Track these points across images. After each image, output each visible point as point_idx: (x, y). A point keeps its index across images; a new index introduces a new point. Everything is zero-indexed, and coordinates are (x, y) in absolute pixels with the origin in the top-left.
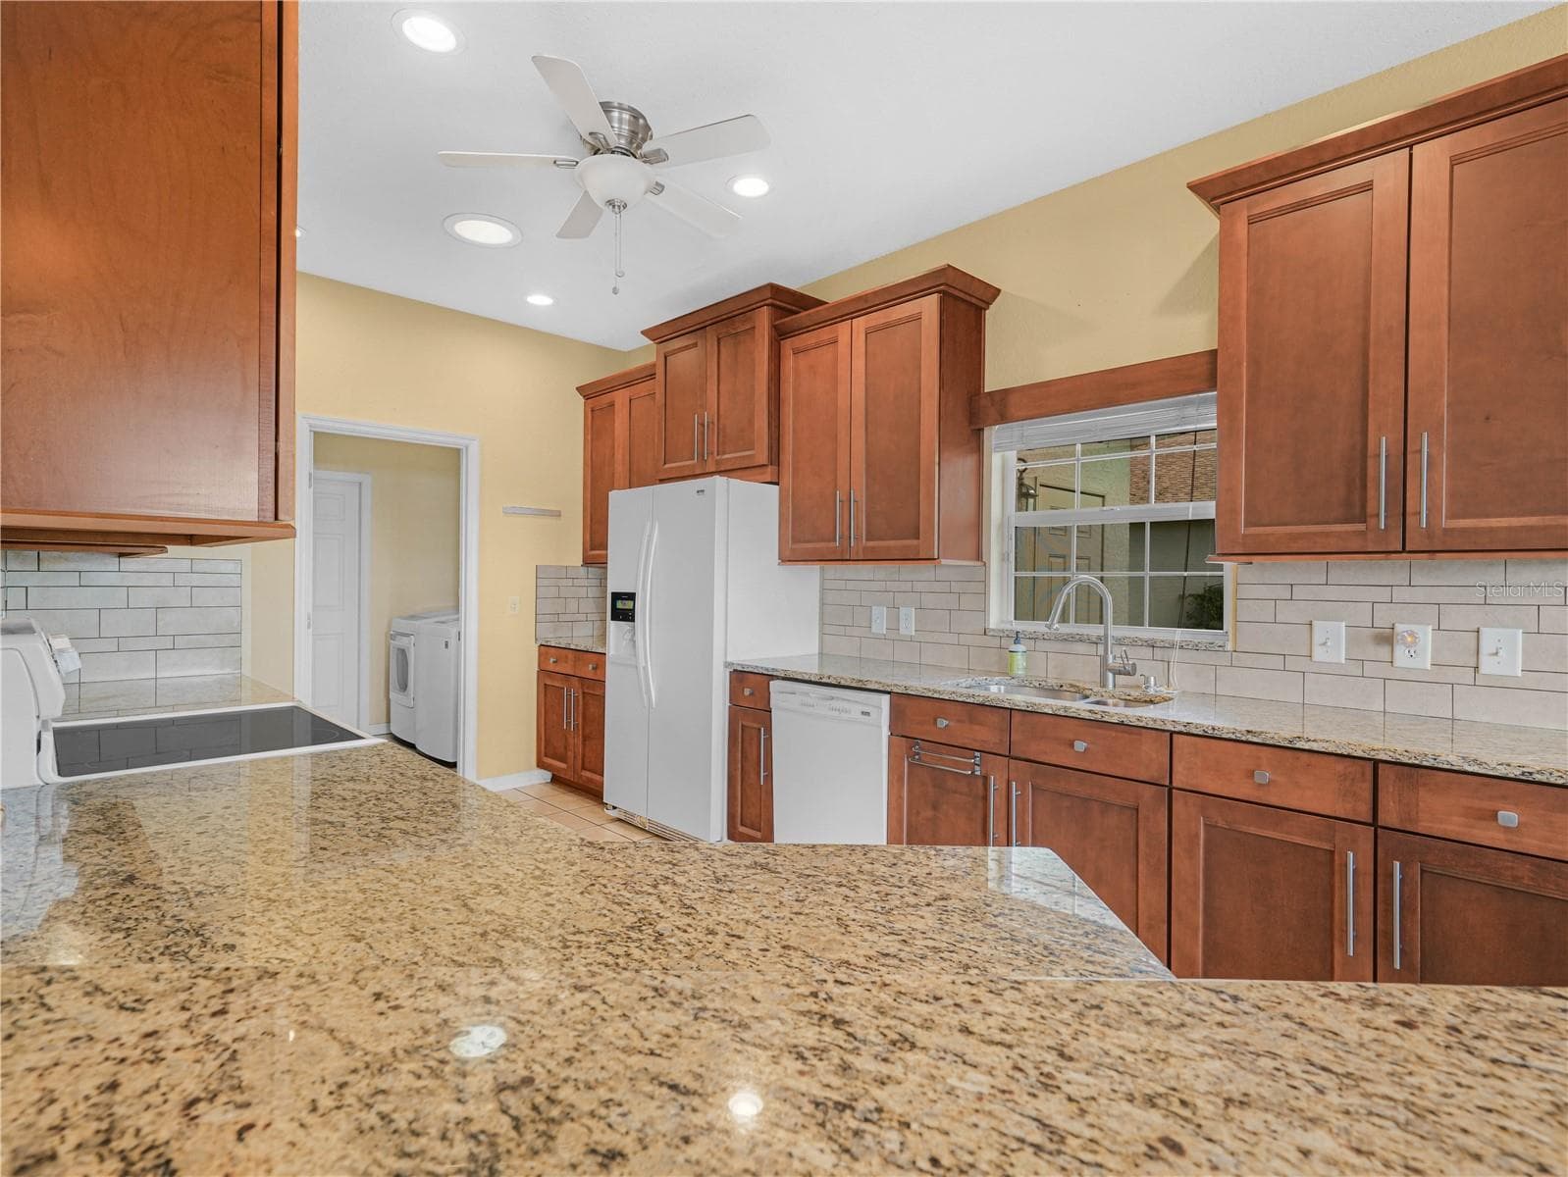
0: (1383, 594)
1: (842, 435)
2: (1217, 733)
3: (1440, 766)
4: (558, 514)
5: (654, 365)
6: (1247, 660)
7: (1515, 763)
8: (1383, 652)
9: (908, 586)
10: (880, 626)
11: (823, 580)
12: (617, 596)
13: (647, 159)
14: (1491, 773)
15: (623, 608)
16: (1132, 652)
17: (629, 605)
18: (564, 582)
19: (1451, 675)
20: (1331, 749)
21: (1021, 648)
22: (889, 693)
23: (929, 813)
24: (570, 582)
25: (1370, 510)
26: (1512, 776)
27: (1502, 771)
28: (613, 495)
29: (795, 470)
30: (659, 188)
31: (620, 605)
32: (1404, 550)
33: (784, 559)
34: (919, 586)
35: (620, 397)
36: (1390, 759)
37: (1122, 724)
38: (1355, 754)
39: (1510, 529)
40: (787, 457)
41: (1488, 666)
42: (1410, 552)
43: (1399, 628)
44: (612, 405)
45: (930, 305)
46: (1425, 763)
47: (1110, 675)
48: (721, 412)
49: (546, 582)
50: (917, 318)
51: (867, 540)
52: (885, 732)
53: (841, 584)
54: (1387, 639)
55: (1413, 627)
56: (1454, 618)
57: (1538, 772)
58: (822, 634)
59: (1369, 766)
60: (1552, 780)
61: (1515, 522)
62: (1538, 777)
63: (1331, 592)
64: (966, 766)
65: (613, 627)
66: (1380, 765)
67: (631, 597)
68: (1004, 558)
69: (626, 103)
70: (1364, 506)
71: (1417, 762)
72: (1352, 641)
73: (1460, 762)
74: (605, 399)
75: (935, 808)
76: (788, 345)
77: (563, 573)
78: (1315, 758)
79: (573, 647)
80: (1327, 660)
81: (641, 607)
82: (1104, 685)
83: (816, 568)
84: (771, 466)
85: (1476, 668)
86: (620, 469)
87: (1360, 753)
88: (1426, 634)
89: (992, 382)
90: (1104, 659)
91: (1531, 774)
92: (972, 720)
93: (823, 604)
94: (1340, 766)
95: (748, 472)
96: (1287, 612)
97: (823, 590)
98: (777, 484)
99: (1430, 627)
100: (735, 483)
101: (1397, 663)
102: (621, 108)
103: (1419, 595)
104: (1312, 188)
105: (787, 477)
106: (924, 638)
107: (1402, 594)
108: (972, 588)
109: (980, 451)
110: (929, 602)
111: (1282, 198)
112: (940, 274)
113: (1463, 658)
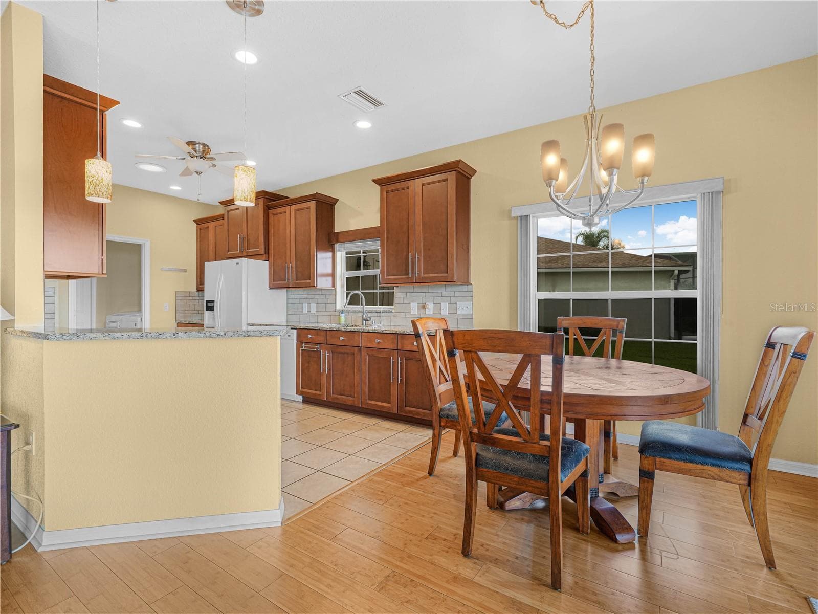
1: (288, 245)
2: (369, 331)
4: (185, 271)
5: (224, 215)
6: (398, 315)
8: (424, 311)
9: (313, 296)
10: (305, 311)
11: (287, 295)
12: (208, 302)
13: (209, 159)
15: (210, 306)
16: (369, 315)
17: (212, 305)
18: (189, 298)
19: (436, 315)
20: (390, 332)
21: (343, 315)
22: (296, 329)
23: (307, 365)
24: (191, 298)
25: (409, 272)
28: (206, 263)
29: (274, 256)
30: (214, 166)
31: (209, 305)
32: (415, 282)
33: (271, 288)
34: (317, 296)
35: (211, 225)
37: (351, 331)
38: (394, 333)
39: (433, 277)
40: (271, 252)
41: (442, 312)
43: (427, 303)
44: (208, 227)
45: (312, 204)
47: (364, 321)
48: (248, 234)
49: (180, 298)
50: (309, 208)
51: (296, 280)
52: (295, 341)
53: (293, 296)
54: (424, 307)
55: (429, 304)
56: (436, 300)
58: (287, 314)
59: (396, 335)
61: (436, 275)
63: (415, 295)
64: (316, 348)
65: (207, 313)
66: (398, 335)
67: (213, 302)
68: (342, 286)
69: (201, 142)
71: (403, 333)
74: (206, 225)
75: (309, 363)
76: (271, 212)
77: (189, 294)
78: (388, 335)
79: (191, 322)
80: (413, 313)
81: (217, 305)
82: (363, 324)
83: (285, 290)
84: (266, 254)
85: (440, 313)
86: (212, 254)
88: (431, 305)
89: (337, 229)
90: (363, 316)
92: (317, 335)
93: (287, 303)
94: (392, 336)
95: (256, 256)
96: (405, 301)
97: (287, 299)
98: (268, 261)
99: (432, 303)
100: (251, 261)
101: (427, 313)
102: (199, 143)
103: (430, 294)
104: (398, 186)
105: (271, 258)
106: (318, 313)
107: (427, 295)
108: (331, 296)
109: (333, 251)
110: (320, 301)
111: (392, 187)
112: (315, 195)
113: (438, 310)
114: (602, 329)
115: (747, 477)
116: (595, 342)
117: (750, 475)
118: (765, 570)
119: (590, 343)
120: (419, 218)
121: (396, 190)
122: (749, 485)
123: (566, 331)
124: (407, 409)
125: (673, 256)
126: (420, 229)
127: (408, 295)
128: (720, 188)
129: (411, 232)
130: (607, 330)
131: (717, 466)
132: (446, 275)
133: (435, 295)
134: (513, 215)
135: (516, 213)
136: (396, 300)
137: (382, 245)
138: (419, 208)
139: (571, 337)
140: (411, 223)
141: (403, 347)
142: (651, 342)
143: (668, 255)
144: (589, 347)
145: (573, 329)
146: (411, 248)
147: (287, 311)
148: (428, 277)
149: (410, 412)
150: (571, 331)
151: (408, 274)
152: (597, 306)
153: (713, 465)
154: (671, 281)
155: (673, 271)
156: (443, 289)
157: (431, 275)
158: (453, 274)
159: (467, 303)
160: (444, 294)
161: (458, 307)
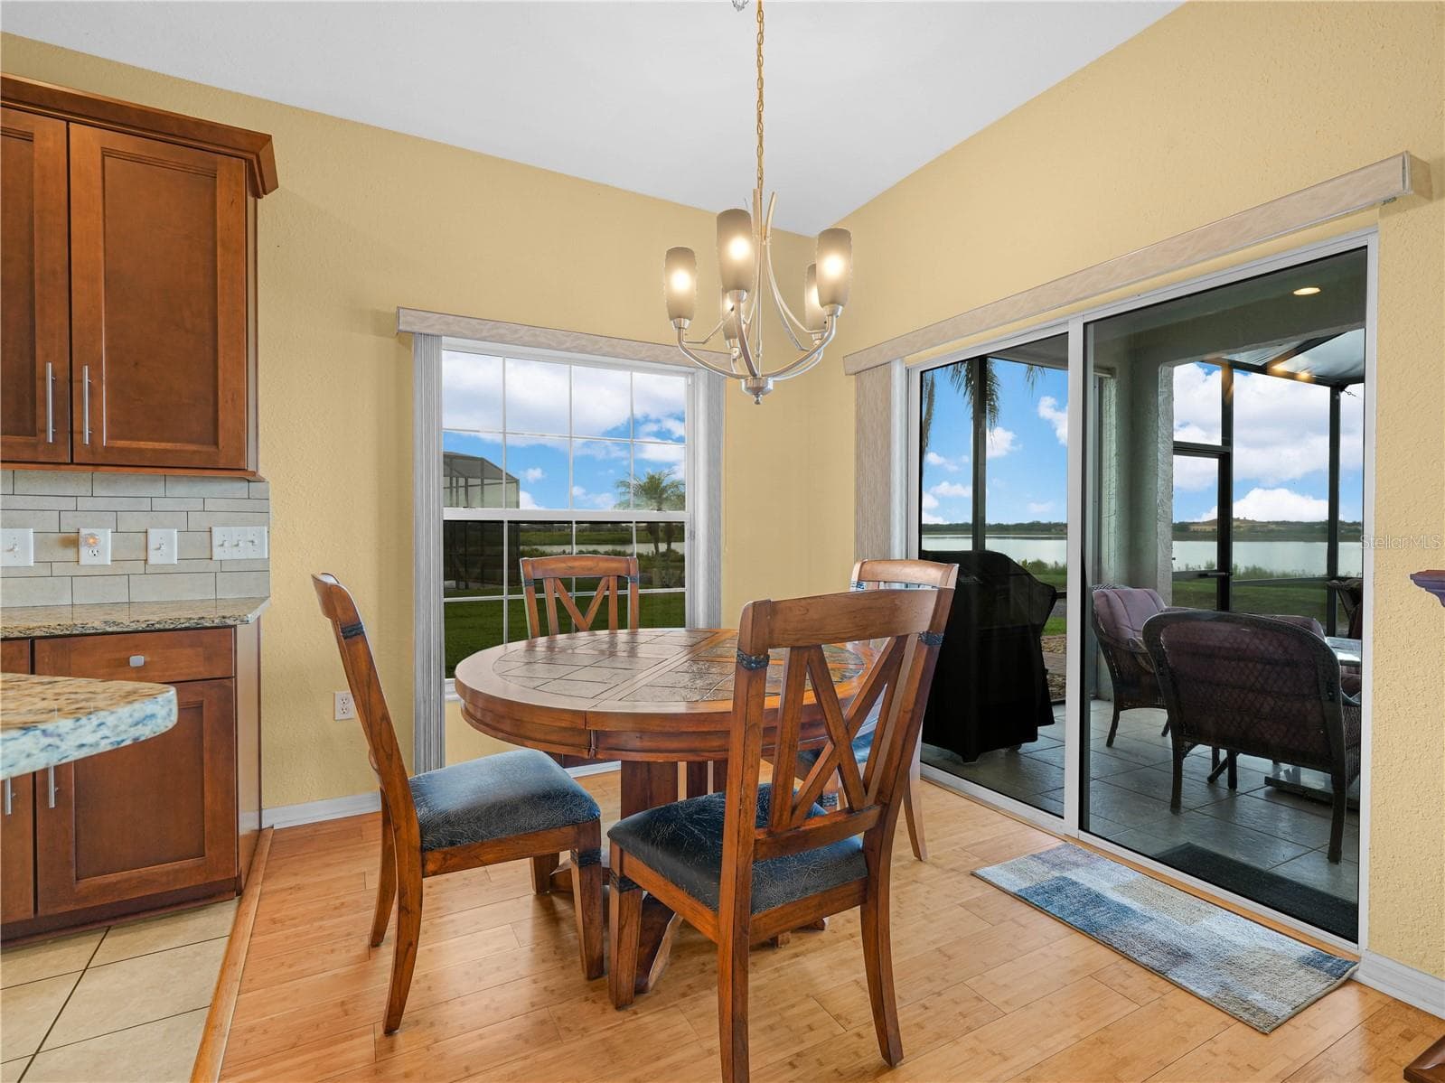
0: (70, 504)
3: (88, 632)
7: (142, 618)
8: (70, 554)
14: (126, 630)
19: (127, 567)
25: (39, 425)
26: (140, 629)
27: (134, 627)
32: (72, 463)
36: (44, 634)
38: (11, 636)
39: (154, 451)
41: (154, 558)
42: (78, 464)
43: (84, 532)
46: (75, 632)
54: (73, 542)
55: (92, 531)
56: (131, 522)
57: (158, 623)
59: (26, 645)
60: (167, 627)
61: (157, 445)
62: (157, 626)
63: (23, 502)
66: (36, 641)
70: (34, 422)
71: (68, 632)
72: (39, 546)
73: (103, 626)
80: (15, 565)
85: (146, 560)
87: (16, 634)
88: (106, 537)
91: (153, 625)
99: (110, 530)
101: (82, 562)
103: (101, 504)
107: (86, 504)
113: (136, 554)
114: (600, 579)
116: (593, 601)
119: (583, 604)
123: (538, 586)
130: (611, 578)
132: (212, 449)
133: (118, 504)
134: (402, 326)
139: (550, 595)
144: (584, 612)
145: (552, 580)
148: (122, 450)
150: (548, 585)
151: (35, 433)
156: (157, 489)
157: (147, 445)
158: (241, 452)
159: (251, 532)
160: (158, 504)
161: (216, 542)
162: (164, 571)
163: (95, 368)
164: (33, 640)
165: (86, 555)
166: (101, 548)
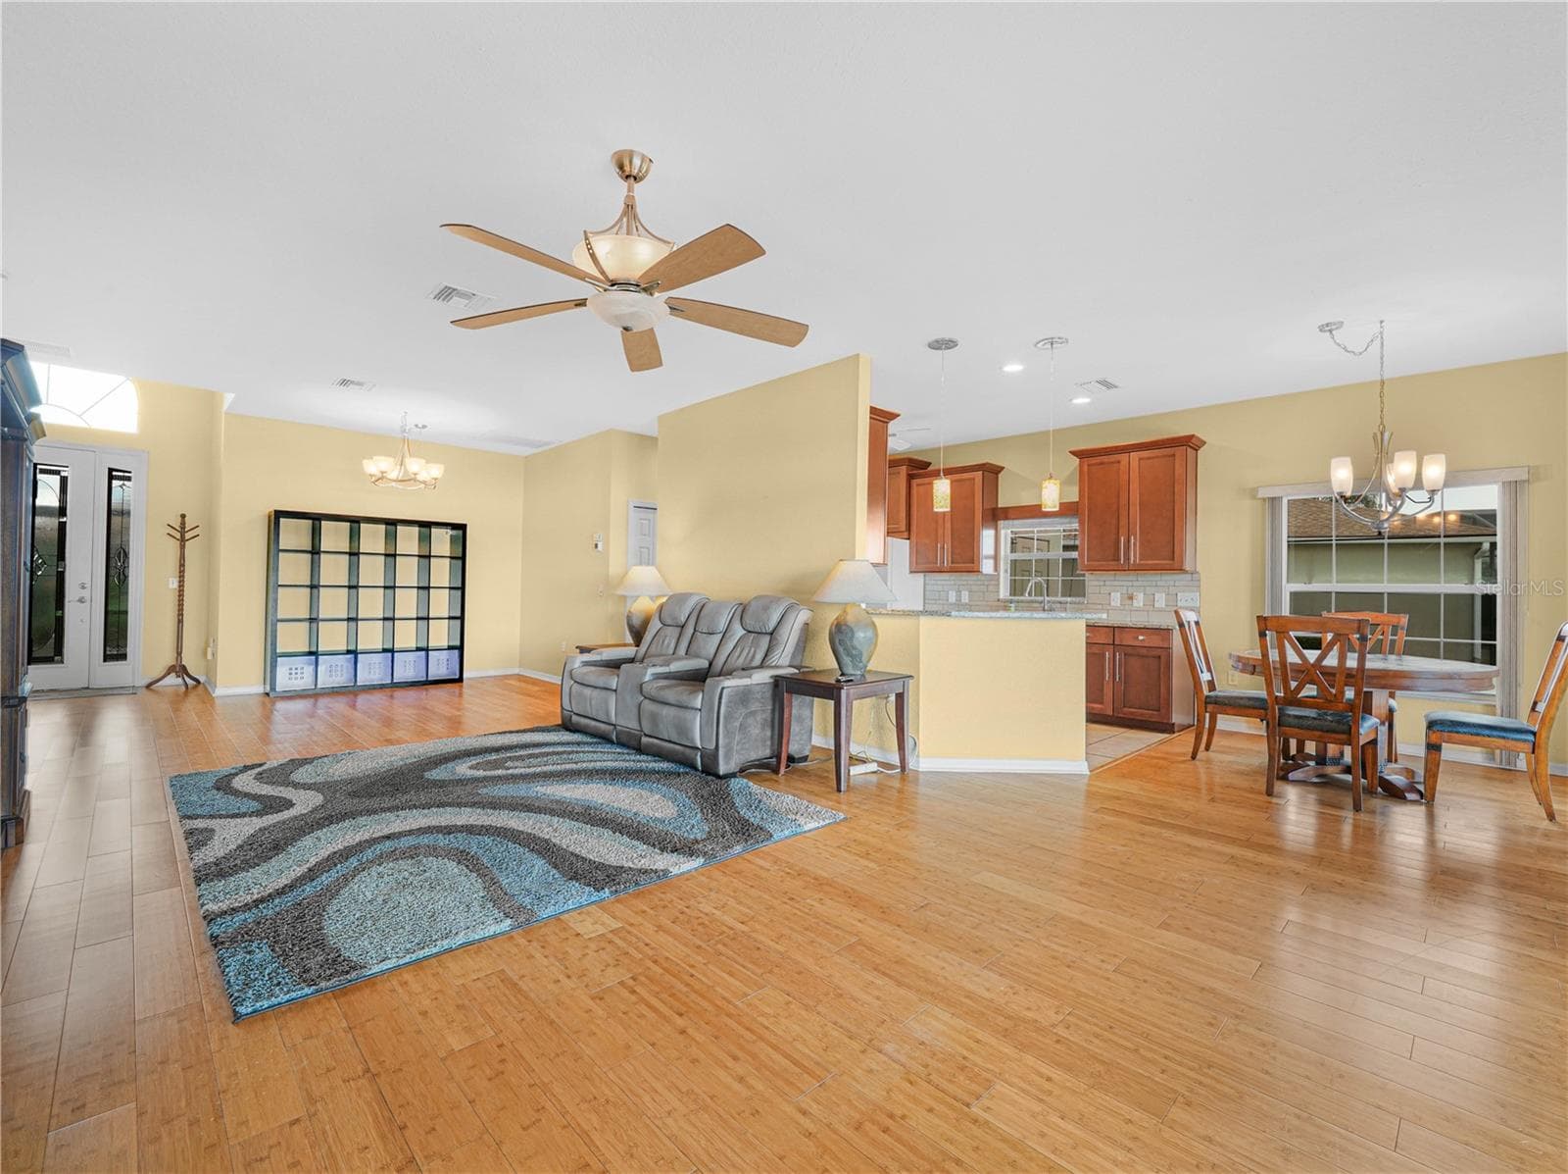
0: (1130, 584)
1: (940, 522)
6: (1092, 606)
8: (1130, 602)
9: (965, 583)
19: (1146, 608)
21: (1012, 605)
25: (1120, 557)
29: (916, 534)
32: (1129, 570)
33: (911, 571)
34: (969, 582)
39: (1153, 564)
40: (914, 528)
41: (1157, 605)
42: (1131, 570)
43: (1134, 594)
45: (979, 474)
50: (973, 479)
51: (952, 563)
54: (1131, 598)
55: (1137, 593)
56: (1149, 590)
58: (925, 603)
61: (1157, 562)
63: (1116, 583)
68: (1006, 571)
70: (1117, 556)
72: (1121, 599)
76: (915, 482)
83: (922, 575)
84: (907, 533)
85: (1154, 605)
88: (1141, 596)
89: (1002, 504)
90: (1044, 607)
93: (925, 590)
95: (900, 535)
96: (1103, 589)
97: (926, 584)
98: (909, 540)
99: (1143, 593)
101: (1134, 605)
103: (1142, 584)
104: (1105, 459)
105: (913, 537)
106: (971, 603)
107: (1135, 584)
108: (993, 582)
109: (996, 529)
110: (975, 588)
111: (1094, 461)
112: (984, 465)
113: (1151, 601)
115: (1531, 747)
117: (1534, 744)
118: (1547, 821)
120: (1135, 497)
121: (1102, 463)
122: (1533, 752)
124: (1126, 709)
125: (1479, 515)
126: (1135, 510)
127: (1107, 583)
128: (1525, 477)
129: (1123, 513)
131: (1504, 738)
132: (1171, 562)
133: (1145, 584)
134: (1260, 496)
135: (1264, 493)
136: (1089, 590)
137: (1081, 523)
138: (1135, 486)
140: (1123, 501)
141: (1121, 641)
142: (1439, 643)
143: (1470, 514)
146: (1123, 531)
147: (925, 599)
148: (1144, 565)
149: (1132, 713)
151: (1119, 560)
152: (1372, 600)
153: (1499, 737)
154: (1476, 561)
155: (1481, 544)
156: (1158, 578)
157: (1150, 562)
158: (1182, 562)
159: (1192, 595)
160: (1159, 583)
161: (1179, 598)
162: (1160, 610)
163: (1135, 539)
164: (1114, 627)
165: (1135, 602)
166: (1139, 601)
